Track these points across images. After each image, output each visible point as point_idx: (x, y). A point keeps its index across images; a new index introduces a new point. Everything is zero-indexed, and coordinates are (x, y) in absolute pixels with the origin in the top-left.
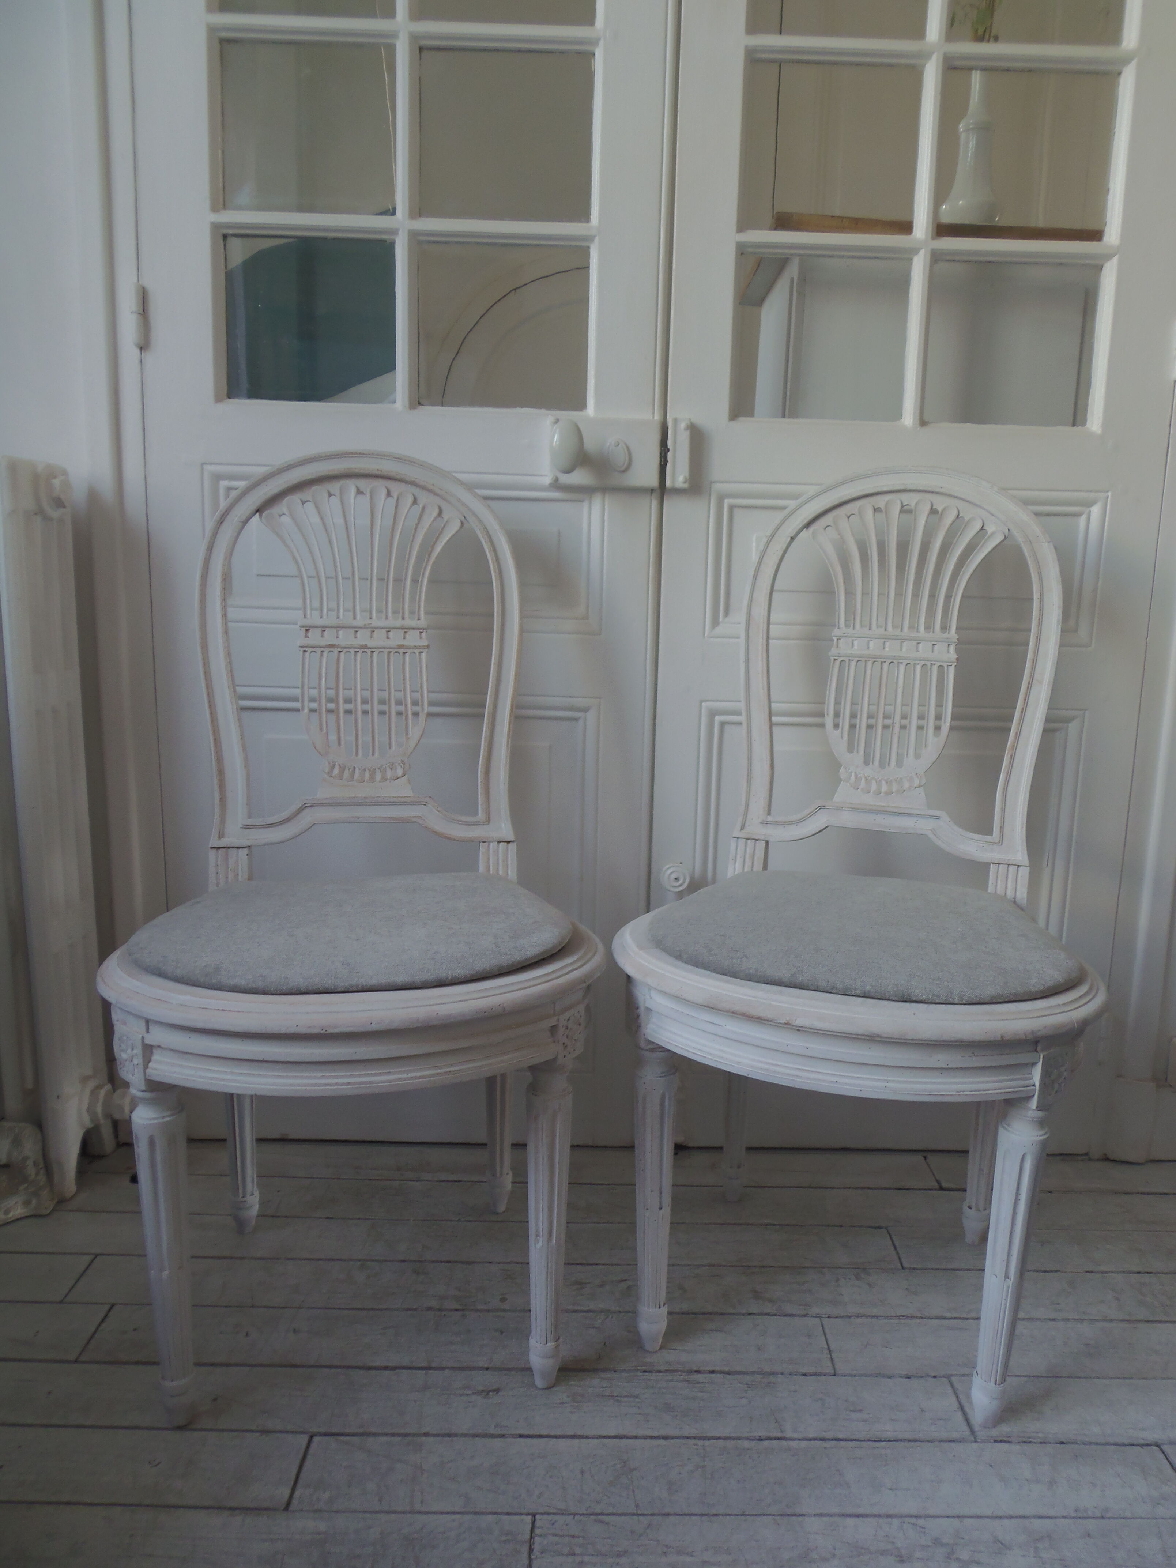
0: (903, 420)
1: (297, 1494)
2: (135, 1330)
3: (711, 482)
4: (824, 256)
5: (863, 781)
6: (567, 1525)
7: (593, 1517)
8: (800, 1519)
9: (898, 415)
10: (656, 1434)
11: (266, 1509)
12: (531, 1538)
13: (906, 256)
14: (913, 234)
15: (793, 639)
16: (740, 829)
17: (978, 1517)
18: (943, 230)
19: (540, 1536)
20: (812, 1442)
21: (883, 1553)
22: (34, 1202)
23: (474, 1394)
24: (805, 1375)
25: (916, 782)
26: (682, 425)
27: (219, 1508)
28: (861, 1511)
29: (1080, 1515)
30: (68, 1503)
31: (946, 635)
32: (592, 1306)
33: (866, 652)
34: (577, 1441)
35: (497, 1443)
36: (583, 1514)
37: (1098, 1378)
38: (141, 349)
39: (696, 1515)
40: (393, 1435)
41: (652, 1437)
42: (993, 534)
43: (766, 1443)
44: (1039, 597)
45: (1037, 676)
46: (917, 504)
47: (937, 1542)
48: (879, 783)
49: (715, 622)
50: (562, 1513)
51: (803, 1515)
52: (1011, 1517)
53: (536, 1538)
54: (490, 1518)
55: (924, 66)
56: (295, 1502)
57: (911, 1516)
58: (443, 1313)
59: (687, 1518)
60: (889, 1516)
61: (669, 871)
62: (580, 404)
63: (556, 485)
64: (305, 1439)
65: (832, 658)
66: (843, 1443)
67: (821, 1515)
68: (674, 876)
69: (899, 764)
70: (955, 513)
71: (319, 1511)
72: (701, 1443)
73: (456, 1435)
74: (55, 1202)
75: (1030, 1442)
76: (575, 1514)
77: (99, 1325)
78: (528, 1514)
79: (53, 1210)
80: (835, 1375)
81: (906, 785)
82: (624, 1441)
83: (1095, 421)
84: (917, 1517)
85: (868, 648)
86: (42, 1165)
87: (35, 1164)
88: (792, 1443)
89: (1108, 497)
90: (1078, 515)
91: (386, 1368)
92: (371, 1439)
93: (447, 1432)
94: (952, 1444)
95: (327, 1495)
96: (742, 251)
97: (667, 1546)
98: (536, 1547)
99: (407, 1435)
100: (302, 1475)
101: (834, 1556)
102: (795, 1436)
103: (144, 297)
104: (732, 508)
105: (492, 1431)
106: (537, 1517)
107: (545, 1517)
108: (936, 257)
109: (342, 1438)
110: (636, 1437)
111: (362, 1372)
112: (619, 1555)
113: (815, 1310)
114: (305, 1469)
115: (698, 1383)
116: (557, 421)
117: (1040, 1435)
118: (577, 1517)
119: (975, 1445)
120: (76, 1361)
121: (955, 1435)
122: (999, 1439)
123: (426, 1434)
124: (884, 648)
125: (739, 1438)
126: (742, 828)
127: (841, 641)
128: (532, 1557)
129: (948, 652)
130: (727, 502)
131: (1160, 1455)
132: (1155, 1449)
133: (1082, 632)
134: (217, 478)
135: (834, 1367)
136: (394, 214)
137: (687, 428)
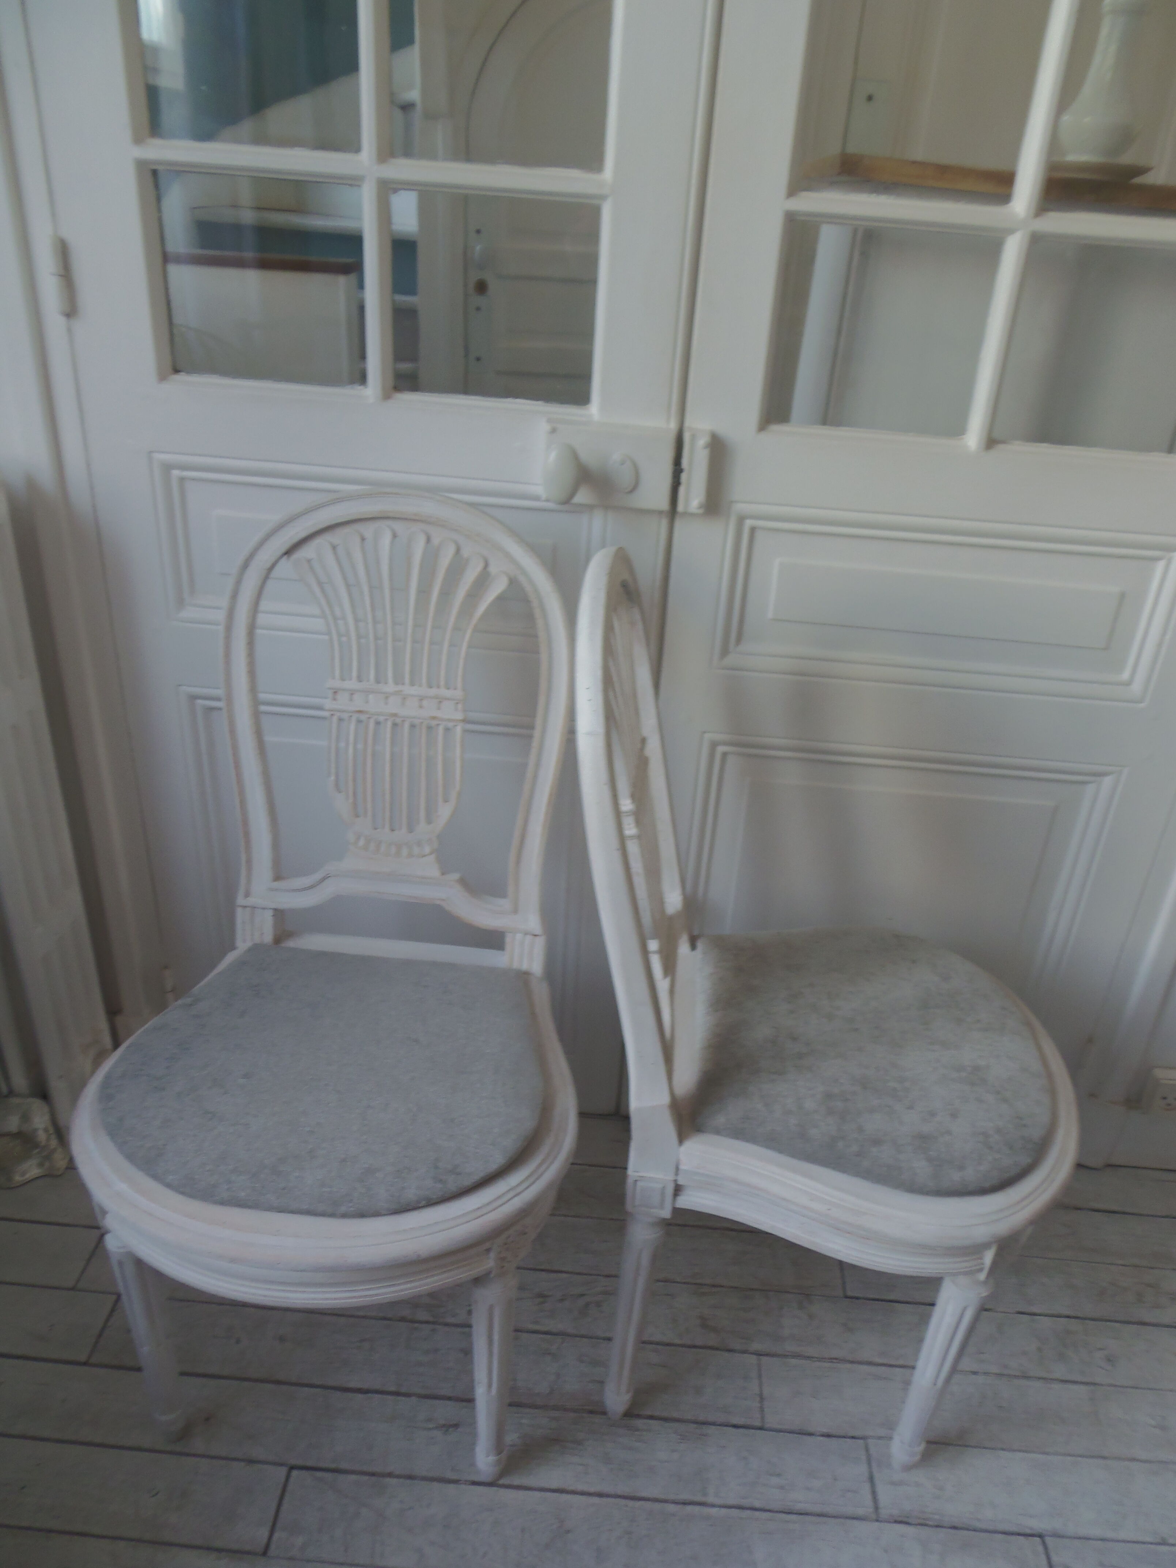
0: (966, 438)
1: (276, 1535)
3: (732, 502)
10: (592, 1490)
11: (248, 1553)
14: (1012, 203)
20: (731, 1510)
22: (47, 1163)
23: (436, 1428)
24: (735, 1426)
26: (701, 443)
27: (209, 1549)
30: (79, 1534)
32: (552, 1325)
35: (451, 1489)
37: (1003, 1449)
38: (67, 315)
40: (362, 1473)
41: (588, 1494)
43: (689, 1508)
49: (725, 652)
56: (273, 1546)
62: (583, 398)
64: (283, 1473)
66: (757, 1514)
71: (293, 1559)
72: (631, 1503)
73: (416, 1478)
74: (67, 1160)
75: (926, 1525)
77: (107, 1320)
79: (65, 1171)
80: (762, 1429)
82: (564, 1496)
87: (46, 1131)
88: (714, 1511)
90: (1156, 560)
91: (360, 1390)
92: (341, 1477)
93: (409, 1473)
94: (856, 1522)
95: (299, 1540)
99: (373, 1474)
100: (281, 1516)
102: (717, 1501)
103: (63, 252)
104: (753, 530)
105: (448, 1475)
109: (319, 1474)
110: (574, 1493)
111: (338, 1394)
113: (756, 1346)
114: (282, 1509)
115: (638, 1430)
117: (936, 1517)
119: (877, 1524)
120: (85, 1364)
121: (860, 1512)
122: (899, 1519)
123: (390, 1475)
125: (665, 1501)
130: (749, 523)
131: (1040, 1549)
132: (1038, 1539)
133: (1137, 687)
134: (168, 468)
135: (763, 1418)
136: (358, 150)
137: (706, 447)
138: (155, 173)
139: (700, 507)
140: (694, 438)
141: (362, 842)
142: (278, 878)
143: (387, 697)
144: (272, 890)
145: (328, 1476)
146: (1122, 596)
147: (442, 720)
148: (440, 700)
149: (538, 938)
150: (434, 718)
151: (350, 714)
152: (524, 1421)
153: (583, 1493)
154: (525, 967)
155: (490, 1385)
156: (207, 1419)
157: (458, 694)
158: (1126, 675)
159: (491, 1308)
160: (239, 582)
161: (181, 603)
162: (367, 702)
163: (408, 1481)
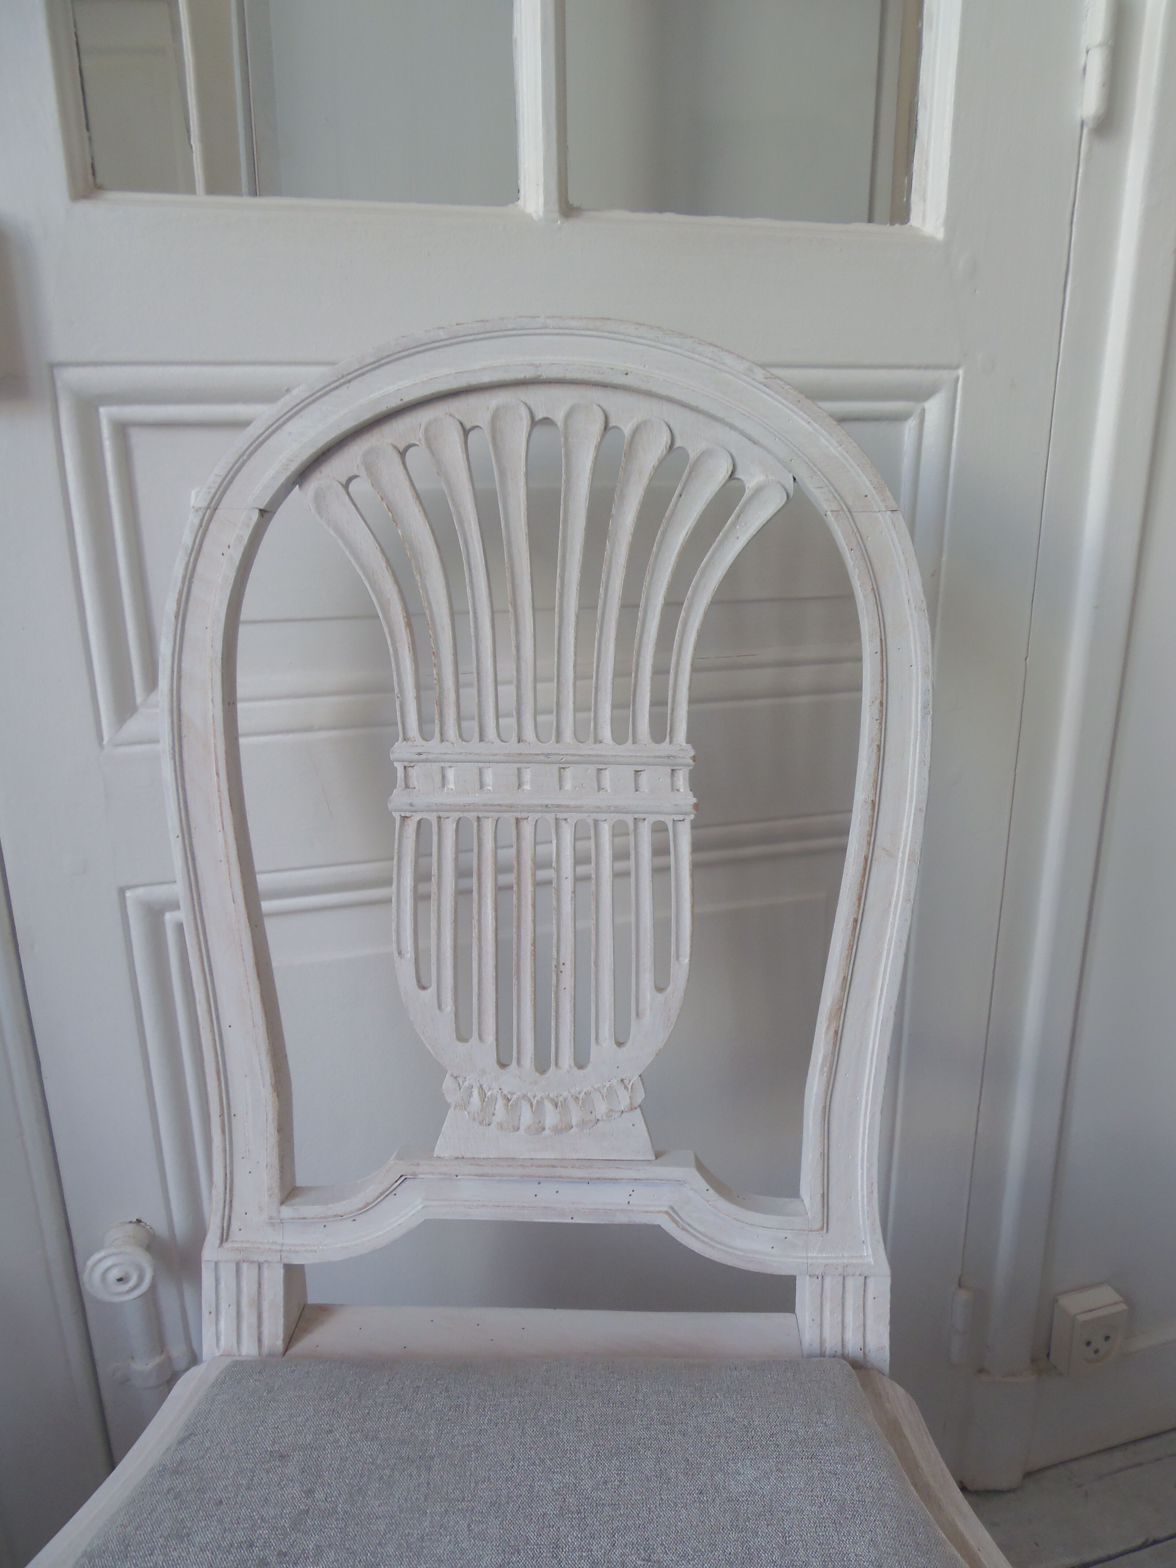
0: (521, 203)
3: (52, 366)
5: (500, 1104)
9: (506, 187)
15: (320, 729)
16: (218, 1242)
25: (624, 1099)
31: (665, 748)
33: (477, 798)
42: (759, 490)
44: (878, 649)
45: (883, 839)
46: (568, 416)
48: (537, 1109)
61: (108, 1263)
65: (397, 816)
68: (115, 1274)
69: (581, 1062)
70: (665, 438)
81: (601, 1108)
83: (929, 211)
85: (482, 787)
89: (957, 380)
90: (899, 418)
124: (520, 786)
126: (225, 1237)
127: (413, 773)
129: (674, 788)
130: (105, 415)
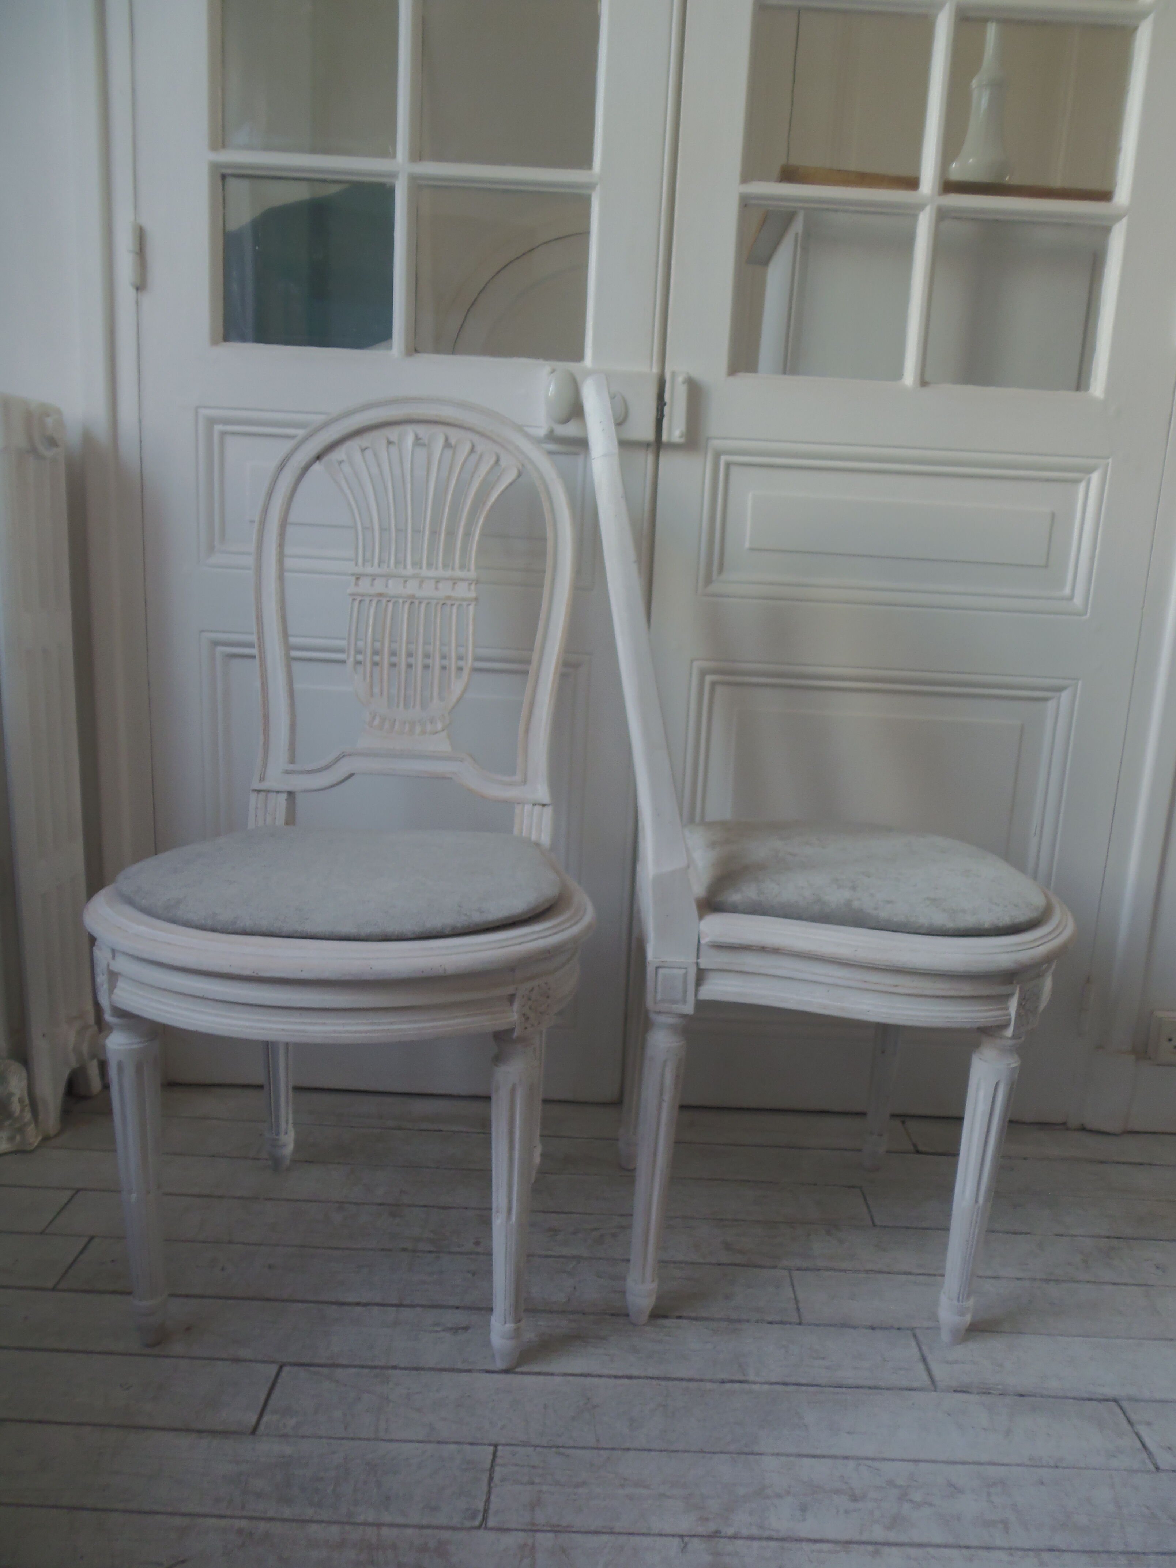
0: (903, 379)
1: (265, 1419)
2: (113, 1261)
3: (708, 439)
4: (828, 210)
6: (528, 1456)
7: (554, 1450)
8: (757, 1457)
9: (898, 374)
10: (620, 1374)
11: (234, 1433)
12: (492, 1466)
13: (911, 212)
14: (920, 189)
17: (934, 1462)
18: (949, 187)
19: (501, 1465)
20: (774, 1386)
21: (837, 1492)
22: (18, 1138)
23: (444, 1330)
24: (770, 1323)
26: (680, 379)
27: (189, 1430)
28: (818, 1452)
29: (1035, 1464)
30: (40, 1422)
32: (565, 1251)
34: (541, 1378)
35: (464, 1377)
36: (543, 1447)
37: (1062, 1335)
38: (137, 289)
39: (655, 1450)
40: (363, 1367)
41: (616, 1377)
43: (728, 1386)
47: (891, 1483)
49: (709, 580)
50: (525, 1444)
51: (761, 1454)
52: (964, 1463)
53: (497, 1469)
54: (452, 1447)
55: (936, 16)
56: (262, 1427)
57: (867, 1459)
58: (418, 1254)
59: (646, 1453)
60: (846, 1458)
62: (578, 356)
63: (551, 437)
64: (274, 1369)
66: (804, 1388)
67: (778, 1454)
71: (285, 1436)
72: (663, 1383)
73: (423, 1369)
74: (40, 1138)
75: (989, 1393)
76: (536, 1446)
77: (78, 1256)
78: (490, 1445)
79: (38, 1147)
80: (800, 1324)
82: (589, 1379)
83: (1098, 386)
84: (873, 1459)
86: (27, 1102)
87: (21, 1101)
88: (754, 1387)
89: (1108, 464)
90: (1077, 481)
91: (358, 1304)
92: (339, 1371)
93: (415, 1365)
94: (912, 1393)
95: (292, 1422)
96: (746, 203)
97: (625, 1479)
98: (497, 1476)
99: (376, 1367)
100: (271, 1402)
101: (788, 1493)
102: (757, 1379)
103: (141, 237)
104: (728, 465)
105: (460, 1366)
106: (500, 1448)
107: (508, 1448)
108: (942, 215)
109: (312, 1369)
110: (600, 1376)
111: (334, 1307)
112: (577, 1486)
113: (785, 1263)
114: (273, 1396)
115: (667, 1327)
116: (553, 371)
117: (1000, 1387)
118: (539, 1449)
119: (934, 1394)
120: (52, 1289)
121: (915, 1384)
122: (959, 1389)
123: (395, 1367)
125: (702, 1380)
128: (492, 1485)
130: (723, 459)
131: (1118, 1410)
132: (1113, 1404)
133: (1078, 601)
134: (212, 422)
135: (799, 1316)
136: (394, 156)
137: (684, 382)
138: (224, 177)
139: (681, 437)
140: (673, 374)
141: (377, 722)
142: (292, 760)
143: (406, 579)
144: (288, 772)
145: (325, 1370)
146: (1053, 515)
147: (457, 599)
148: (455, 581)
149: (546, 809)
150: (449, 598)
151: (371, 598)
152: (539, 1323)
153: (609, 1376)
154: (534, 837)
155: (510, 1210)
156: (188, 1329)
157: (472, 574)
158: (1067, 591)
159: (513, 1090)
160: (274, 482)
161: (211, 549)
162: (387, 586)
163: (415, 1372)
